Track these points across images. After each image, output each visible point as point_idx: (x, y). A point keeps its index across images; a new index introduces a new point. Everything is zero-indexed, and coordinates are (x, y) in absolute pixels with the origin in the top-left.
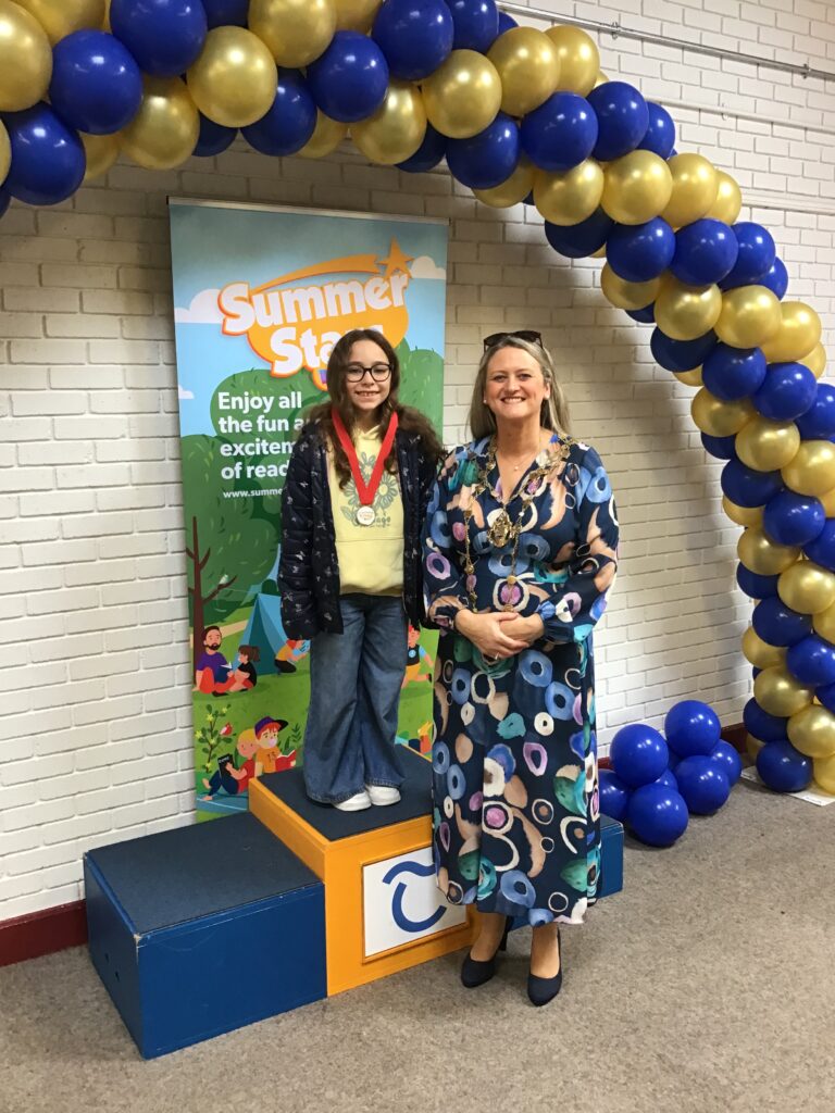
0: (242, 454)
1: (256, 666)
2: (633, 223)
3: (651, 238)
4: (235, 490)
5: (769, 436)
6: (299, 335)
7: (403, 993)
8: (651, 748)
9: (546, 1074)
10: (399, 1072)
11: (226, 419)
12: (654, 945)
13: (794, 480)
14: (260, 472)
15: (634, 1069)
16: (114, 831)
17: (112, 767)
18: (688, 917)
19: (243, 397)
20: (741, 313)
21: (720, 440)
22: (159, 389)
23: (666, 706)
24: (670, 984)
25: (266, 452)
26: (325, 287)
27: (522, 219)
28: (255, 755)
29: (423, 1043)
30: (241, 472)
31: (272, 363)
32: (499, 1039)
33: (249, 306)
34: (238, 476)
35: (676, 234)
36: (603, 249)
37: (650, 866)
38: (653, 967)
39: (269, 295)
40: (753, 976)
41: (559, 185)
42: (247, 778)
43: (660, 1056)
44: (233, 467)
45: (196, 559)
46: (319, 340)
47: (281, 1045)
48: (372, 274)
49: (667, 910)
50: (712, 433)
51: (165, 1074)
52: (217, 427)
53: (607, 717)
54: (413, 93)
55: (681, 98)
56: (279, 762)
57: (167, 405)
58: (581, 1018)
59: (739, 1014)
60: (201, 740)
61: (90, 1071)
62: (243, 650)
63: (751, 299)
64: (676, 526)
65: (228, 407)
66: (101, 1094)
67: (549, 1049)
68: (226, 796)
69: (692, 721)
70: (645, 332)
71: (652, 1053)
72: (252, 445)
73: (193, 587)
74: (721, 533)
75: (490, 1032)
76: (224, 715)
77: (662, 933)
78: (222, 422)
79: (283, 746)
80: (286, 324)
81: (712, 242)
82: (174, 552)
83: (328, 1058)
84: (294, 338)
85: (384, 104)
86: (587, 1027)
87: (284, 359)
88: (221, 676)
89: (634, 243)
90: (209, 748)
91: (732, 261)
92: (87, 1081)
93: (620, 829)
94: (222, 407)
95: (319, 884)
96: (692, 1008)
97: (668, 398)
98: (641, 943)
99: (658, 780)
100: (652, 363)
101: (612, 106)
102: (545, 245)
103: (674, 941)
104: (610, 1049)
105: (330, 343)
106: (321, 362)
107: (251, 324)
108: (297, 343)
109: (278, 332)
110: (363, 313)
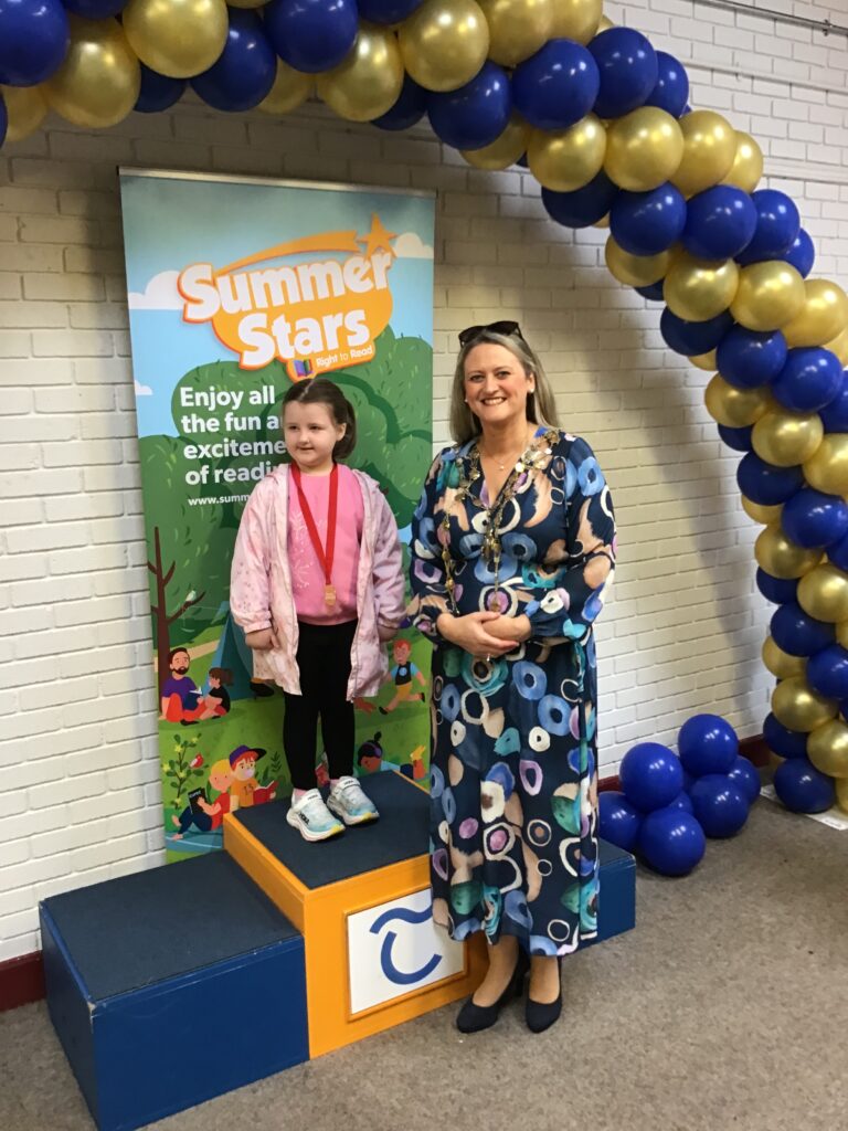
0: (209, 456)
1: (229, 690)
2: (646, 189)
3: (659, 206)
4: (202, 496)
5: (791, 427)
6: (270, 322)
7: (394, 1054)
8: (664, 769)
11: (190, 418)
12: (670, 993)
13: (816, 477)
14: (229, 475)
16: (75, 874)
17: (71, 804)
18: (707, 959)
19: (208, 392)
20: (761, 291)
21: (736, 430)
22: (114, 384)
23: (681, 718)
24: (689, 1040)
25: (235, 454)
26: (299, 269)
27: (518, 191)
28: (230, 788)
29: (416, 1116)
30: (208, 476)
31: (241, 354)
32: (499, 1109)
33: (212, 289)
34: (205, 481)
35: (689, 203)
36: (606, 219)
37: (666, 899)
38: (669, 1020)
39: (236, 278)
40: (780, 1029)
41: (557, 145)
42: (221, 814)
44: (199, 470)
45: (159, 574)
46: (293, 326)
47: (256, 1119)
48: (352, 253)
49: (684, 952)
50: (727, 423)
52: (179, 426)
53: (616, 733)
54: (388, 39)
55: (692, 57)
56: (257, 794)
57: (122, 402)
58: (591, 1083)
59: (766, 1076)
60: (169, 774)
62: (214, 673)
63: (772, 275)
64: (684, 527)
65: (191, 404)
67: (555, 1121)
68: (197, 833)
69: (708, 737)
70: (650, 313)
71: (671, 1124)
72: (220, 446)
73: (156, 606)
74: (737, 533)
75: (489, 1102)
76: (193, 745)
77: (679, 978)
78: (185, 420)
79: (260, 776)
80: (255, 310)
81: (728, 211)
82: (134, 566)
84: (264, 325)
85: (355, 50)
86: (597, 1093)
87: (254, 349)
88: (190, 702)
89: (641, 212)
90: (178, 782)
91: (750, 233)
93: (632, 862)
94: (184, 404)
95: (298, 937)
96: (715, 1068)
97: (680, 387)
98: (657, 991)
99: (673, 804)
100: (663, 349)
101: (617, 55)
102: (545, 220)
103: (692, 988)
104: (625, 1122)
105: (306, 330)
106: (296, 352)
107: (216, 310)
108: (268, 331)
109: (246, 318)
110: (340, 297)
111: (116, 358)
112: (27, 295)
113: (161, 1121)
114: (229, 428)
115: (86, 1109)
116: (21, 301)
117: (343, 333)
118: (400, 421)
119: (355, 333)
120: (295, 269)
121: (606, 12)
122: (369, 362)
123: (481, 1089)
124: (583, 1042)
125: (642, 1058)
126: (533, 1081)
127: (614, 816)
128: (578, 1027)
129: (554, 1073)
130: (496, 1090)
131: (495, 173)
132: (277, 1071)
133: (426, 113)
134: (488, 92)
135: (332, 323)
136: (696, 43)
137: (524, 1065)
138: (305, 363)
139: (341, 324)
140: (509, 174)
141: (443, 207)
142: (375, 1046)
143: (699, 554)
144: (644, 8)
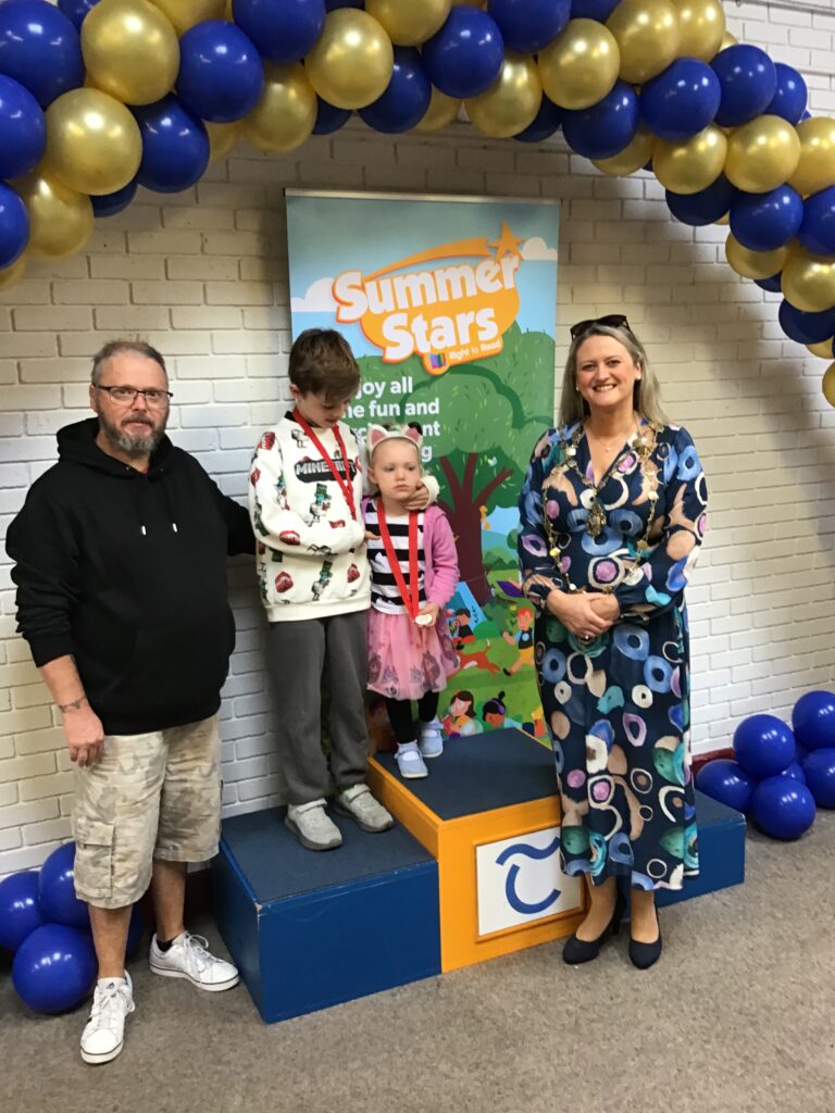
2: (759, 192)
3: (777, 206)
6: (410, 321)
7: (516, 973)
8: (777, 739)
9: (660, 1062)
10: (511, 1051)
12: (775, 939)
15: (752, 1062)
16: (238, 804)
17: (238, 741)
18: (813, 912)
22: (279, 376)
23: (795, 696)
24: (792, 979)
26: (437, 273)
27: (641, 196)
29: (536, 1027)
31: (384, 349)
32: (611, 1024)
33: (362, 293)
35: (805, 201)
36: (726, 217)
37: (775, 860)
38: (774, 962)
39: (382, 283)
41: (680, 152)
43: (779, 1052)
46: (429, 325)
47: (396, 1017)
48: (484, 257)
49: (791, 906)
51: (284, 1038)
53: (730, 707)
54: (528, 67)
55: (810, 64)
58: (698, 1009)
61: (215, 1032)
64: (802, 510)
66: (224, 1055)
67: (663, 1035)
69: (822, 712)
70: (769, 304)
71: (771, 1047)
75: (602, 1017)
77: (784, 927)
80: (397, 310)
83: (442, 1033)
84: (405, 323)
85: (500, 76)
86: (703, 1017)
87: (396, 344)
89: (759, 211)
92: (212, 1041)
93: (742, 821)
95: (433, 862)
96: (815, 1004)
97: (798, 376)
98: (762, 937)
99: (784, 773)
100: (780, 339)
101: (737, 70)
102: (666, 221)
103: (797, 936)
104: (727, 1041)
105: (441, 327)
106: (432, 347)
107: (365, 310)
108: (408, 329)
109: (389, 319)
110: (474, 297)
111: (281, 355)
112: (209, 302)
113: (314, 1013)
114: (372, 414)
115: (250, 1000)
116: (203, 306)
117: (474, 329)
118: (524, 408)
119: (484, 329)
120: (433, 274)
121: (728, 29)
122: (497, 355)
123: (596, 1007)
124: (691, 975)
125: (746, 991)
126: (644, 1003)
127: (726, 783)
128: (686, 963)
129: (663, 998)
130: (609, 1008)
131: (619, 178)
132: (415, 980)
133: (561, 126)
134: (618, 107)
135: (464, 320)
136: (814, 52)
137: (637, 990)
138: (439, 356)
139: (472, 321)
140: (632, 180)
141: (570, 214)
142: (499, 966)
143: (817, 537)
144: (762, 21)
